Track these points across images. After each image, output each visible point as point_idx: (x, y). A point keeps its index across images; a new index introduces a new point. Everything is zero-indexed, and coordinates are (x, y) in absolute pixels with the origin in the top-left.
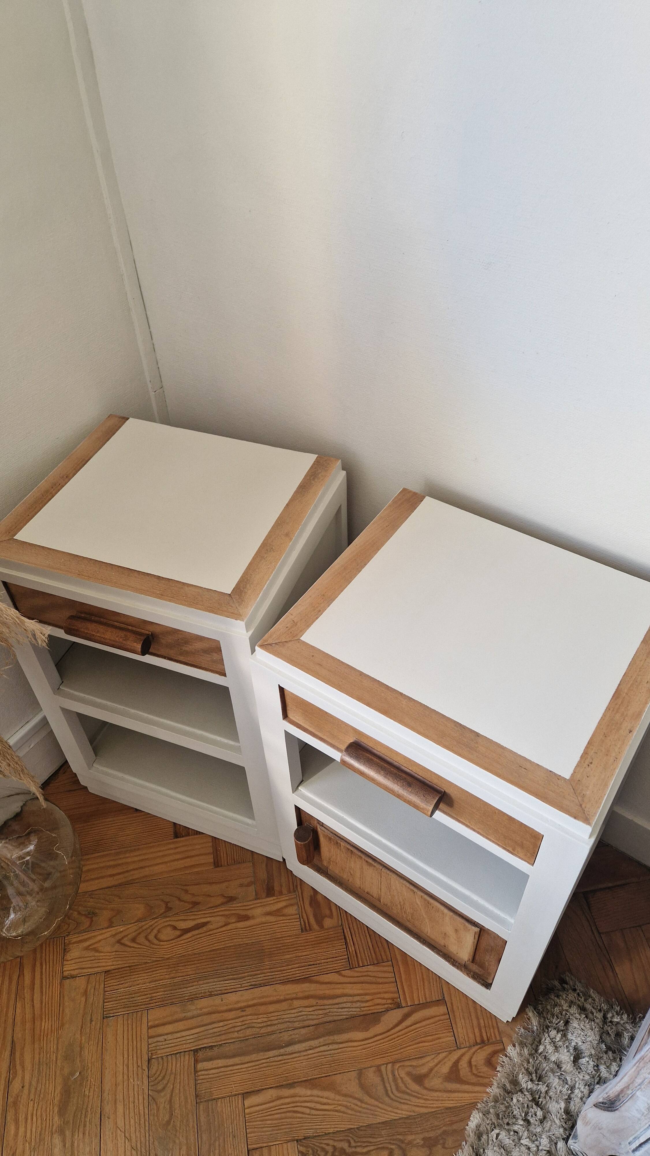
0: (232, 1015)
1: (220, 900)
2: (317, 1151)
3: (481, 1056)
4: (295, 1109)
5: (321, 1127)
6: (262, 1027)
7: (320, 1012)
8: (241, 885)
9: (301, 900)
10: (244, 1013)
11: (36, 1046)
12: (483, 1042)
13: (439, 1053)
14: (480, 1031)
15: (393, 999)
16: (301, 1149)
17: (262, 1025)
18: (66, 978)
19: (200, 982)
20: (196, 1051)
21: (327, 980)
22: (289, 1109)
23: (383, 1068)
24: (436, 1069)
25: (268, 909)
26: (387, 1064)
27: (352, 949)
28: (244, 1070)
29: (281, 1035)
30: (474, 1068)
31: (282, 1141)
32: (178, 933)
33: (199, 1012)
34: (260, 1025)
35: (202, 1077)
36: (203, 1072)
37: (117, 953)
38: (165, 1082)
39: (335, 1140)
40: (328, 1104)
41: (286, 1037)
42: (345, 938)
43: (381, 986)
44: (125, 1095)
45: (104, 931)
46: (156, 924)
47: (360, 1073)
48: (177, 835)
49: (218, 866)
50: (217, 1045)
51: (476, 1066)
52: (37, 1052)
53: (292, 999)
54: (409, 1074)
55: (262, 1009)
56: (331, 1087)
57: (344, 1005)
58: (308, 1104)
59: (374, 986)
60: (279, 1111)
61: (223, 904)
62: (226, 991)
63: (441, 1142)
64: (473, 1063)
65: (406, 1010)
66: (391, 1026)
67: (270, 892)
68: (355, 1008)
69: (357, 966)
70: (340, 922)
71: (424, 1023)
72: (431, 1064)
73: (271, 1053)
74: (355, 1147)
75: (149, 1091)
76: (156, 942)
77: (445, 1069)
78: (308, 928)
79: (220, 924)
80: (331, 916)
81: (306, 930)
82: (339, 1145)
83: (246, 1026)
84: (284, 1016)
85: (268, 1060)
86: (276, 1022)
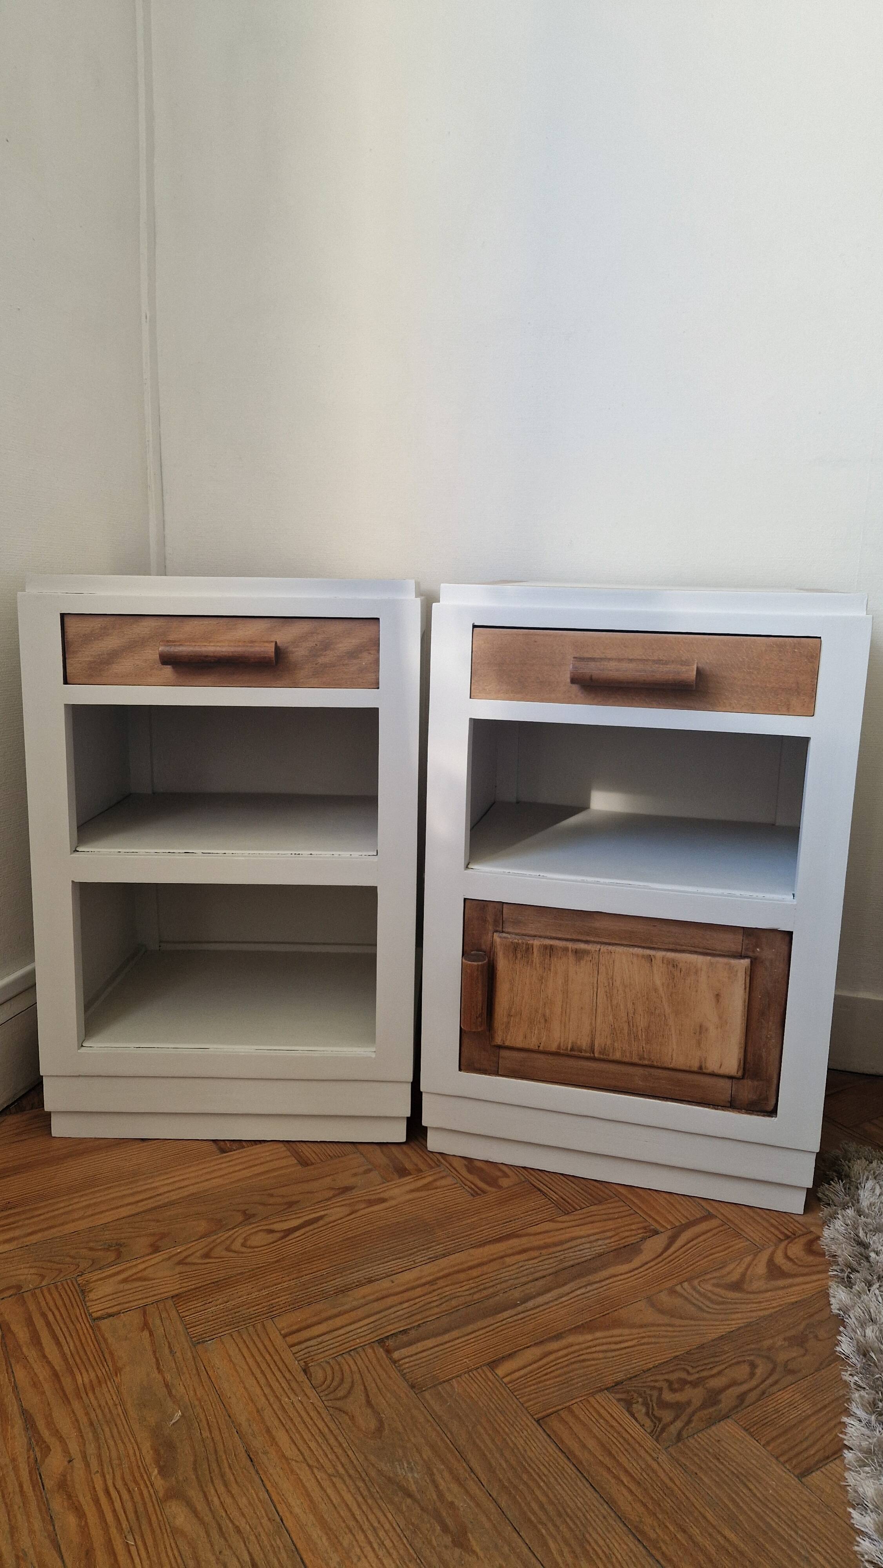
0: (418, 1292)
1: (331, 1193)
2: (645, 1392)
3: (796, 1249)
4: (582, 1358)
5: (631, 1366)
6: (474, 1293)
7: (549, 1261)
8: (355, 1175)
9: (452, 1170)
10: (435, 1287)
11: (76, 1405)
12: (787, 1237)
13: (742, 1259)
14: (778, 1229)
15: (645, 1228)
16: (619, 1396)
17: (472, 1291)
18: (99, 1318)
19: (344, 1274)
20: (381, 1342)
21: (541, 1230)
22: (573, 1360)
23: (678, 1288)
24: (749, 1273)
25: (408, 1187)
26: (681, 1283)
27: (555, 1197)
29: (508, 1294)
30: (796, 1260)
31: (584, 1396)
32: (279, 1235)
33: (362, 1301)
34: (467, 1293)
35: (407, 1365)
36: (407, 1360)
37: (182, 1275)
38: (346, 1385)
39: (662, 1374)
40: (627, 1341)
41: (517, 1294)
42: (539, 1190)
43: (618, 1220)
44: (282, 1419)
45: (147, 1258)
46: (236, 1234)
47: (651, 1302)
48: (223, 1151)
49: (308, 1165)
50: (414, 1327)
51: (797, 1258)
52: (80, 1413)
53: (502, 1257)
54: (717, 1285)
55: (462, 1276)
56: (617, 1323)
57: (581, 1247)
58: (598, 1348)
59: (610, 1222)
60: (557, 1367)
61: (334, 1196)
62: (393, 1272)
63: (811, 1336)
64: (793, 1257)
65: (669, 1233)
66: (660, 1251)
67: (402, 1172)
68: (597, 1247)
69: (574, 1210)
70: (522, 1178)
71: (701, 1238)
72: (740, 1270)
73: (506, 1314)
74: (698, 1372)
75: (325, 1402)
76: (244, 1249)
77: (761, 1268)
78: (479, 1192)
79: (341, 1215)
80: (506, 1175)
81: (478, 1194)
82: (673, 1377)
83: (447, 1298)
84: (499, 1277)
85: (504, 1322)
86: (491, 1284)
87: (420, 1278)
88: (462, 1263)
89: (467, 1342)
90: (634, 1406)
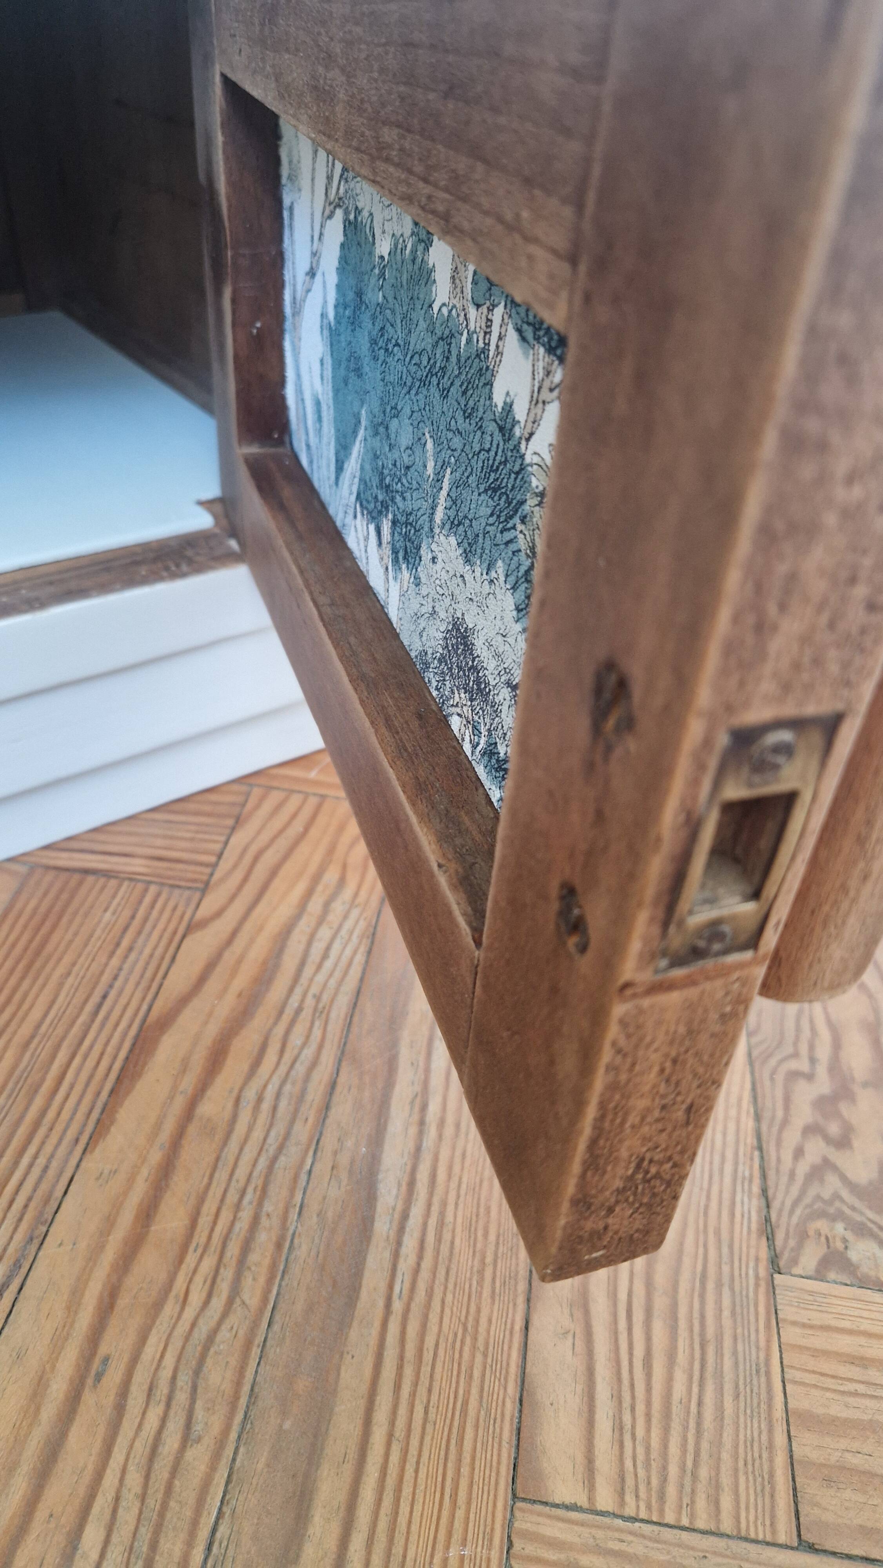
0: (84, 1444)
2: (818, 1202)
5: (729, 1155)
7: (299, 1030)
10: (114, 1376)
16: (806, 1262)
17: (224, 1287)
21: (197, 969)
28: (395, 1458)
29: (313, 1206)
31: (768, 1341)
34: (218, 1304)
39: (785, 1122)
42: (86, 872)
43: (314, 832)
53: (187, 1120)
59: (304, 849)
60: (638, 1316)
68: (346, 917)
69: (208, 870)
74: (813, 1060)
82: (803, 1111)
83: (184, 1380)
84: (241, 1173)
85: (397, 1306)
86: (246, 1215)
87: (41, 1384)
88: (110, 1222)
89: (391, 1482)
90: (853, 1255)
